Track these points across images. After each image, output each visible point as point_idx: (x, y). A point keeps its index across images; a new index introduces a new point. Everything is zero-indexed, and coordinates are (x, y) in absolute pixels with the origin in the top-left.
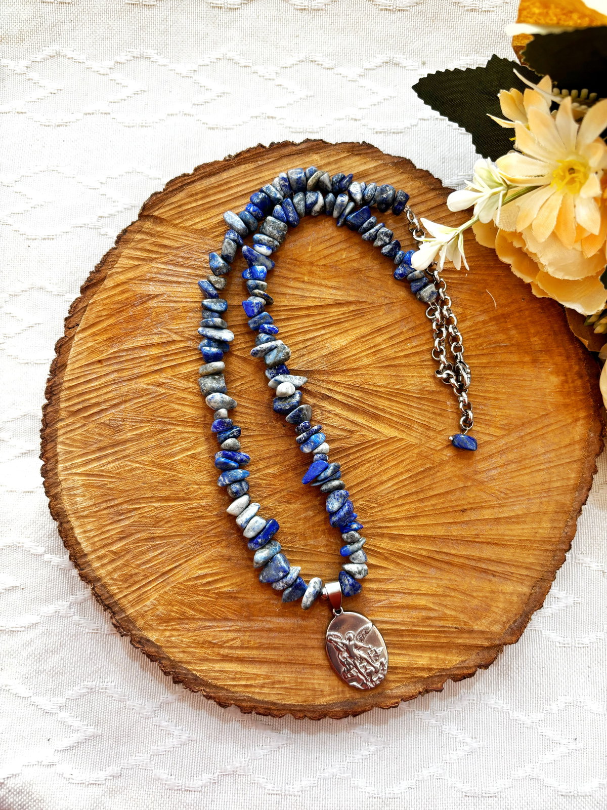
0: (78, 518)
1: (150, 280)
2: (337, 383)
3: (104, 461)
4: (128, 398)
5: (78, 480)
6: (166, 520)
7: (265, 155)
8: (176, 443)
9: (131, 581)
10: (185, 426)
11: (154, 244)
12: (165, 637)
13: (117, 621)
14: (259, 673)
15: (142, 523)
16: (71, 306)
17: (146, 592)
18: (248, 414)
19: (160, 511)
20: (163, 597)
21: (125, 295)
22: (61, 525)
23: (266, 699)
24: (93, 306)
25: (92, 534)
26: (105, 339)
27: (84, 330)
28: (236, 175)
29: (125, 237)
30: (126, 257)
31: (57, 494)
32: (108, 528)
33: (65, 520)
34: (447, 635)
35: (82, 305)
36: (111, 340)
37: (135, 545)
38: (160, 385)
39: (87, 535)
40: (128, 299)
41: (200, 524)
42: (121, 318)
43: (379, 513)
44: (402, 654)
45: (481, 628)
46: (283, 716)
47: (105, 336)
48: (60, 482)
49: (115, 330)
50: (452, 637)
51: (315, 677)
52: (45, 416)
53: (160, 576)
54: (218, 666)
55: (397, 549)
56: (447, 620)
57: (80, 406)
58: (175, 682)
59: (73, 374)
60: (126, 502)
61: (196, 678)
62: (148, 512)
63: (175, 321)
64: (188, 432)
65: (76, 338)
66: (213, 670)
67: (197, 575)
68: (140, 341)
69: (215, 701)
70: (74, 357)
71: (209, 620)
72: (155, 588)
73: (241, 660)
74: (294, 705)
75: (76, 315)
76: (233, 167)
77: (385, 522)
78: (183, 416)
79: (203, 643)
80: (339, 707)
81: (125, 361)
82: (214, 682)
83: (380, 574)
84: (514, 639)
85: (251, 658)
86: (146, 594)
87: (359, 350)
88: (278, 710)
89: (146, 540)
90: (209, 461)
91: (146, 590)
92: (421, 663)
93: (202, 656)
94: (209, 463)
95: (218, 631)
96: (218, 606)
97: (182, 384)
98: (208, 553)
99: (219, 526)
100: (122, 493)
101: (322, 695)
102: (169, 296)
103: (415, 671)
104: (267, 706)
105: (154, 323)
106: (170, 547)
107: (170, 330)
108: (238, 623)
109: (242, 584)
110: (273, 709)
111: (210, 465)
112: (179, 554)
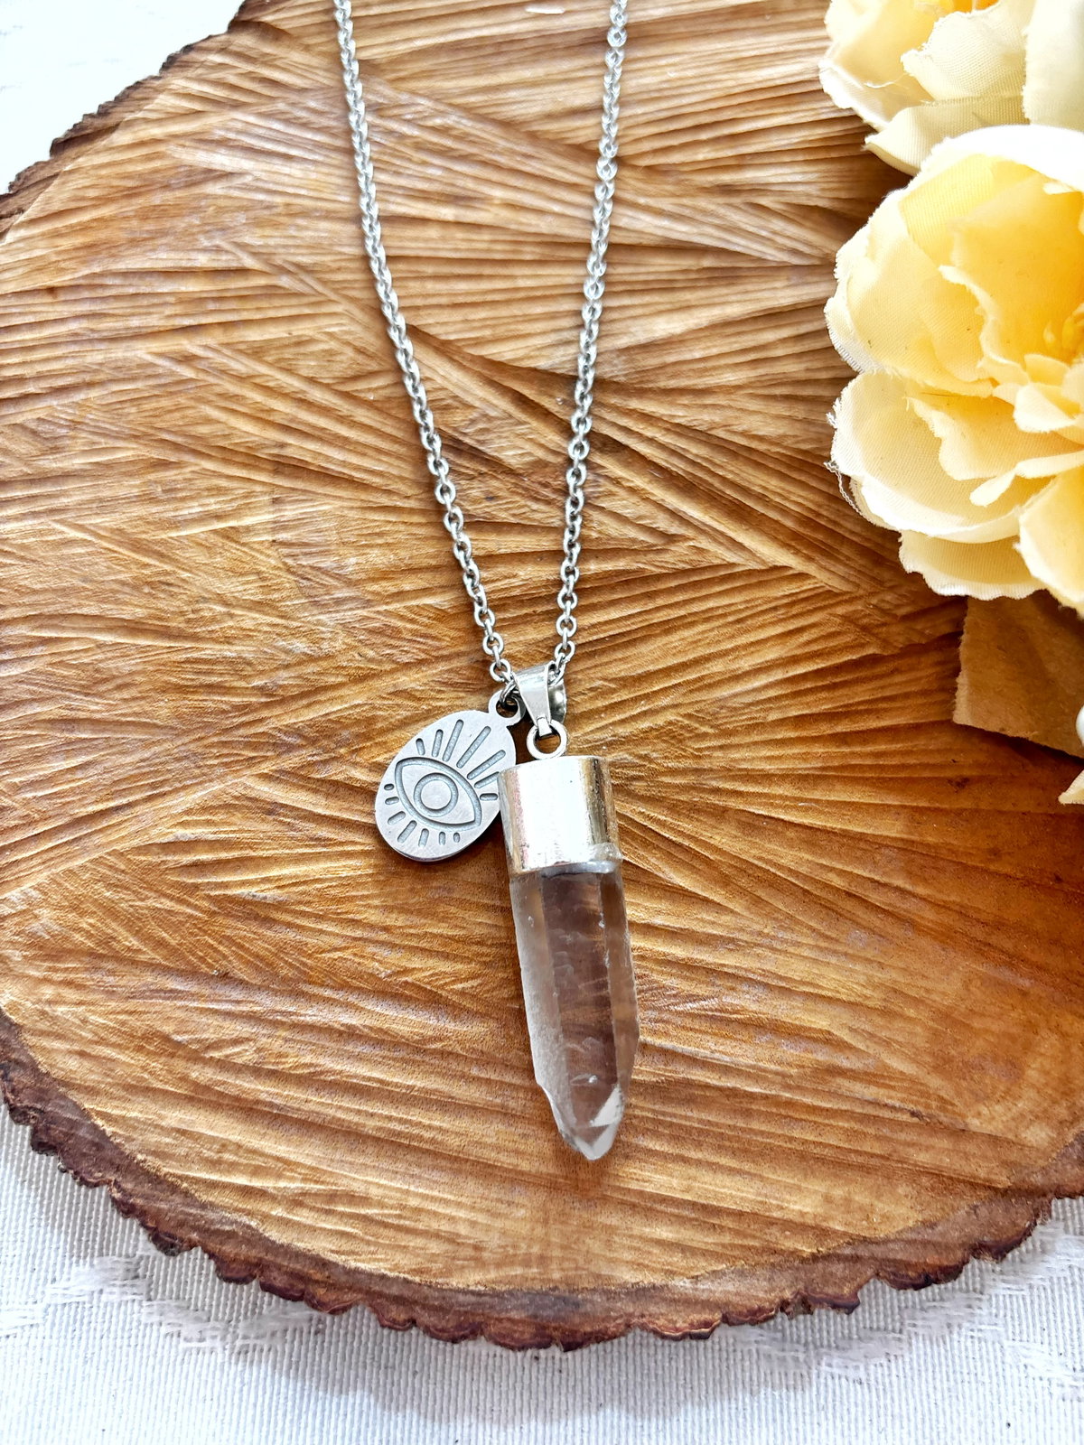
1: (223, 143)
2: (646, 417)
4: (101, 377)
6: (119, 681)
8: (191, 498)
10: (226, 461)
11: (249, 76)
12: (39, 1001)
14: (293, 1157)
15: (53, 678)
16: (19, 176)
17: (17, 862)
19: (109, 655)
20: (59, 885)
21: (157, 164)
23: (301, 1245)
24: (71, 177)
26: (76, 246)
27: (33, 222)
30: (176, 94)
34: (885, 1131)
35: (46, 173)
36: (91, 251)
37: (20, 733)
38: (188, 359)
40: (156, 172)
41: (210, 704)
42: (131, 208)
43: (719, 754)
44: (739, 1172)
45: (989, 1129)
46: (345, 1309)
47: (79, 240)
49: (107, 231)
50: (898, 1142)
51: (463, 1200)
53: (67, 826)
54: (175, 1117)
55: (760, 859)
56: (893, 1088)
58: (39, 1145)
61: (101, 1142)
62: (77, 651)
63: (260, 229)
64: (230, 477)
65: (9, 237)
66: (157, 1126)
67: (170, 838)
69: (143, 1224)
71: (180, 973)
72: (45, 856)
73: (248, 1110)
74: (383, 1277)
75: (26, 193)
77: (734, 778)
78: (225, 436)
79: (143, 1037)
80: (523, 1307)
81: (117, 297)
82: (152, 1162)
83: (702, 920)
85: (277, 1106)
86: (16, 870)
87: (715, 351)
88: (332, 1286)
89: (53, 722)
90: (269, 552)
91: (19, 857)
92: (797, 1207)
93: (134, 1078)
94: (269, 556)
95: (197, 1009)
96: (210, 935)
97: (241, 366)
98: (216, 787)
99: (261, 720)
100: (22, 594)
101: (476, 1259)
102: (257, 179)
103: (774, 1230)
104: (298, 1267)
105: (207, 228)
106: (114, 754)
107: (243, 247)
108: (257, 998)
109: (294, 884)
110: (317, 1282)
111: (269, 562)
112: (135, 775)
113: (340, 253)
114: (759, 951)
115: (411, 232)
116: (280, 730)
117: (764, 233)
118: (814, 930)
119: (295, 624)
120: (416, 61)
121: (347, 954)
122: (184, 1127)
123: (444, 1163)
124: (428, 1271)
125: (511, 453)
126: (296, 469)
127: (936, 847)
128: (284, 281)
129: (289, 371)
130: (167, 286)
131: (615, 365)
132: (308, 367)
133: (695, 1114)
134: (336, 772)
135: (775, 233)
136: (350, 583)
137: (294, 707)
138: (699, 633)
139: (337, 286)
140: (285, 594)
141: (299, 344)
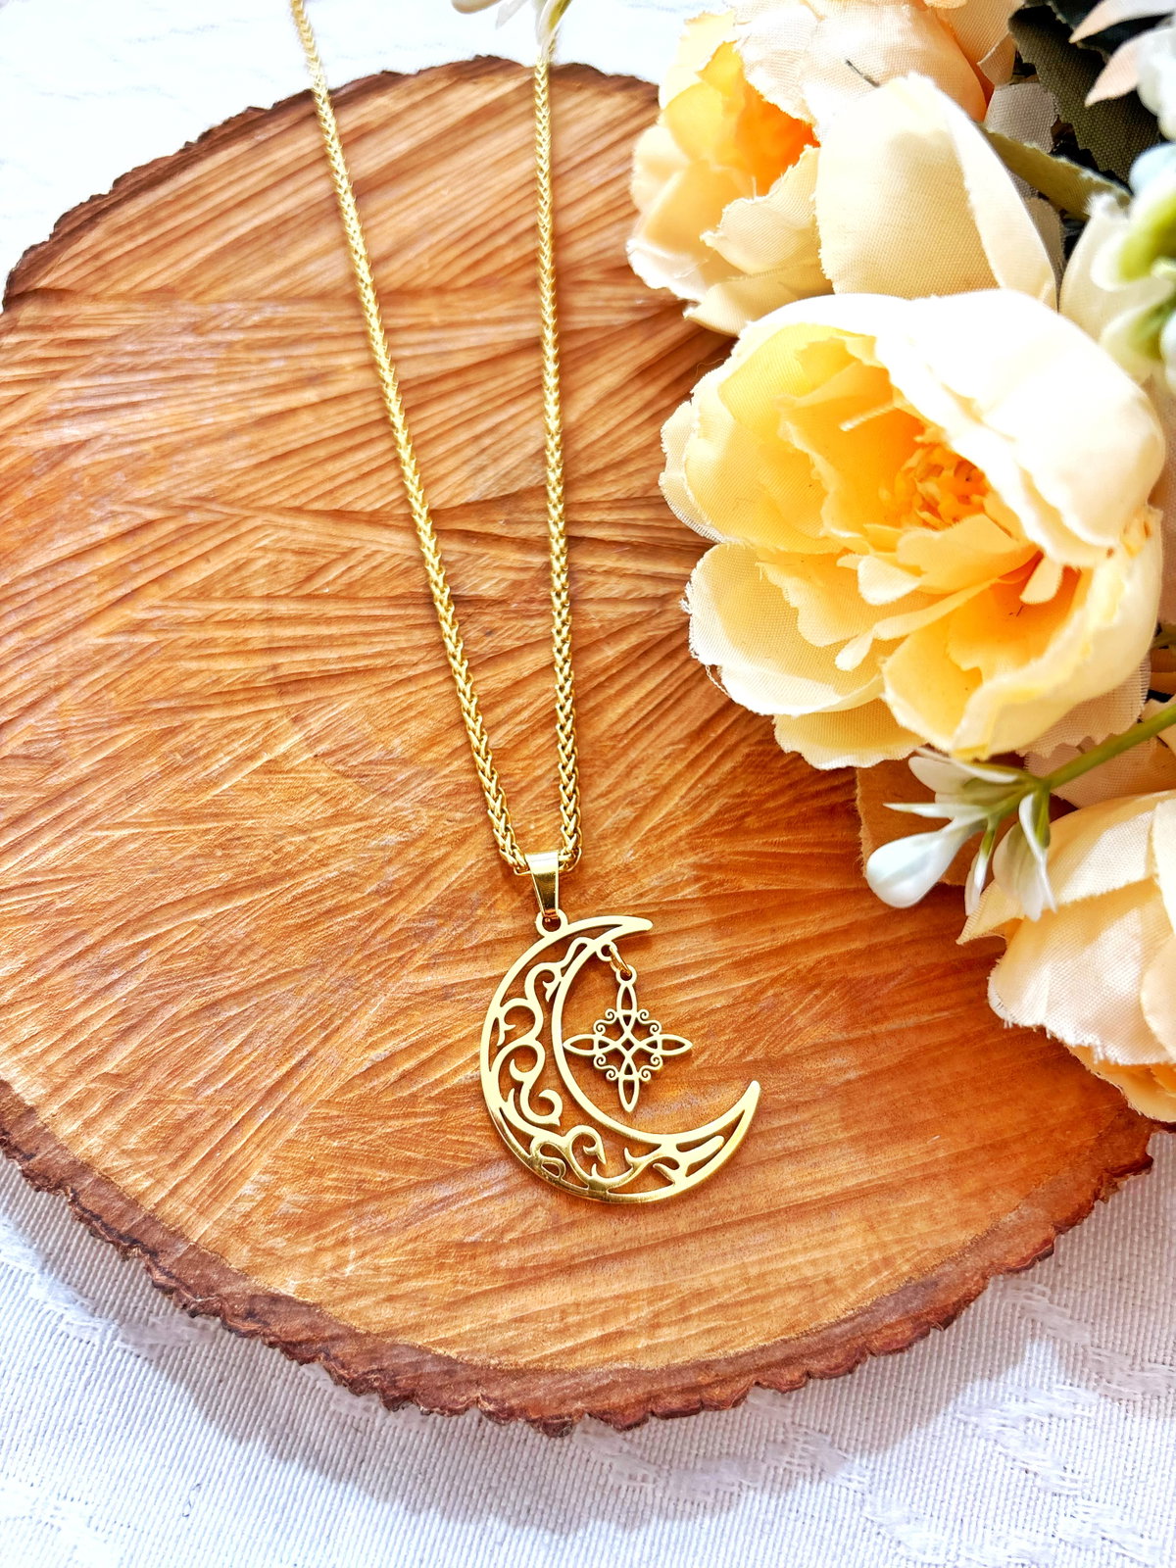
3: (31, 849)
4: (62, 680)
6: (240, 947)
7: (268, 121)
8: (214, 752)
9: (182, 1141)
10: (228, 704)
12: (324, 1272)
13: (168, 1274)
14: (629, 1289)
15: (173, 975)
17: (232, 1158)
18: (387, 632)
19: (216, 928)
20: (285, 1159)
23: (678, 1361)
25: (38, 1047)
28: (213, 170)
37: (169, 1039)
38: (139, 627)
39: (25, 1053)
40: (14, 467)
41: (336, 928)
44: (1003, 1103)
46: (743, 1397)
51: (794, 1246)
53: (262, 1102)
54: (505, 1309)
58: (393, 1403)
60: (117, 932)
61: (450, 1367)
62: (182, 940)
63: (144, 480)
64: (241, 717)
66: (493, 1327)
67: (368, 1064)
69: (527, 1421)
71: (440, 1180)
72: (256, 1140)
73: (565, 1268)
74: (763, 1349)
76: (201, 159)
78: (218, 681)
79: (439, 1255)
80: (893, 1310)
81: (38, 599)
82: (508, 1361)
85: (593, 1252)
86: (236, 1164)
87: (613, 423)
88: (723, 1382)
89: (195, 1015)
90: (316, 768)
91: (232, 1152)
93: (449, 1295)
94: (318, 771)
95: (473, 1204)
96: (451, 1133)
97: (194, 611)
98: (382, 1000)
99: (391, 920)
100: (100, 911)
101: (833, 1291)
102: (116, 436)
104: (686, 1381)
105: (92, 499)
106: (270, 1016)
107: (137, 502)
110: (709, 1385)
111: (322, 777)
112: (302, 1025)
113: (232, 471)
115: (286, 426)
116: (414, 921)
119: (377, 820)
122: (519, 1314)
123: (761, 1224)
124: (799, 1321)
125: (486, 586)
126: (300, 682)
128: (193, 518)
129: (245, 597)
130: (83, 568)
132: (259, 586)
133: (943, 1073)
134: (484, 934)
135: (605, 299)
136: (405, 762)
137: (415, 894)
139: (244, 502)
140: (352, 798)
141: (238, 569)
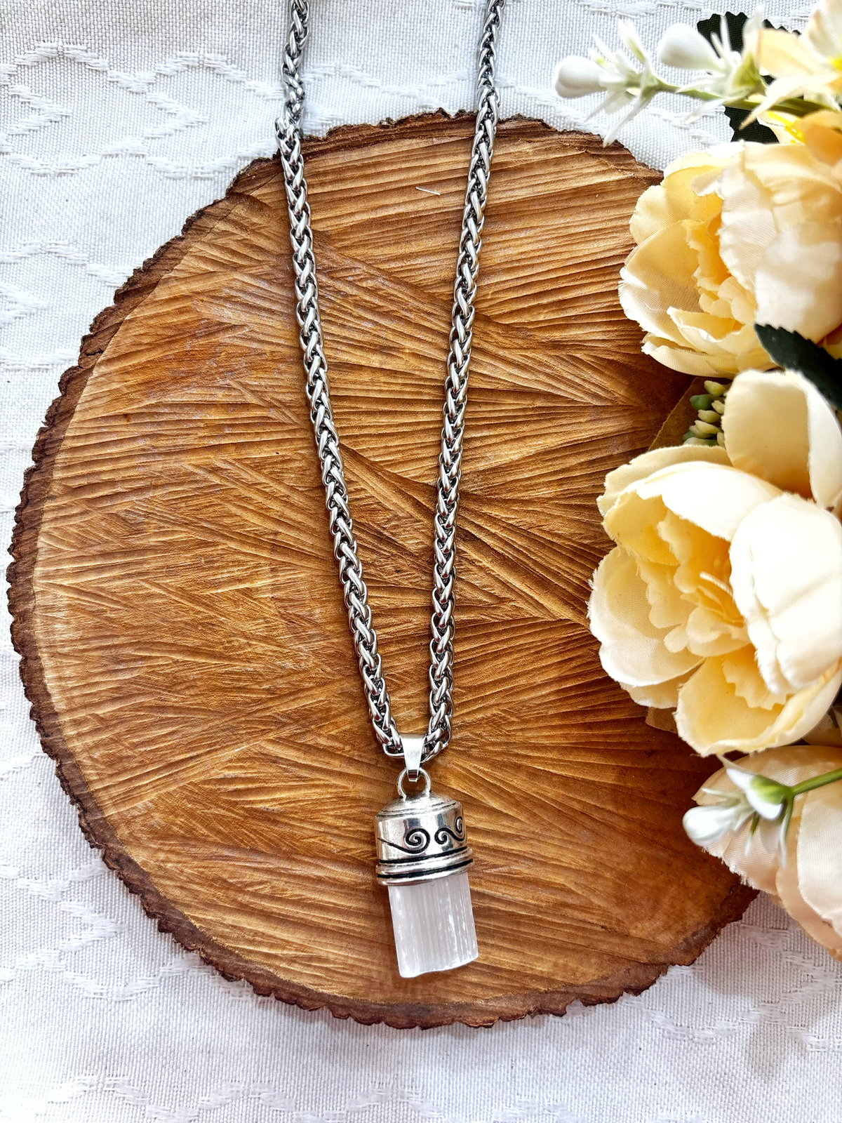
0: (53, 655)
1: (228, 299)
2: (493, 520)
3: (107, 575)
4: (159, 482)
5: (62, 597)
6: (188, 684)
7: (447, 129)
8: (223, 567)
9: (119, 766)
10: (243, 543)
11: (244, 242)
12: (157, 861)
13: (88, 824)
14: (290, 939)
15: (150, 681)
16: (95, 320)
17: (139, 787)
19: (181, 668)
20: (163, 800)
21: (185, 317)
22: (24, 662)
23: (295, 981)
24: (131, 325)
25: (71, 684)
26: (141, 382)
28: (395, 154)
29: (199, 223)
30: (196, 256)
31: (26, 611)
32: (97, 679)
33: (33, 655)
34: (587, 934)
35: (113, 321)
36: (149, 386)
37: (134, 713)
38: (215, 470)
39: (63, 683)
40: (186, 323)
41: (239, 699)
42: (171, 352)
43: (520, 733)
44: (512, 951)
45: (641, 935)
46: (316, 1009)
47: (141, 378)
48: (34, 594)
49: (158, 370)
50: (595, 940)
51: (375, 961)
52: (26, 486)
53: (166, 767)
54: (230, 919)
55: (537, 793)
56: (594, 914)
57: (84, 482)
58: (162, 929)
59: (81, 428)
60: (131, 644)
61: (194, 930)
62: (162, 665)
63: (255, 372)
64: (245, 554)
65: (95, 373)
66: (222, 924)
67: (221, 776)
68: (194, 394)
69: (217, 969)
70: (87, 402)
71: (229, 847)
72: (154, 784)
73: (267, 916)
74: (335, 996)
75: (101, 336)
76: (390, 140)
77: (527, 748)
78: (242, 526)
79: (213, 880)
80: (403, 1011)
81: (167, 422)
82: (220, 941)
83: (503, 825)
84: (688, 959)
85: (283, 915)
86: (139, 791)
88: (310, 999)
89: (151, 708)
90: (270, 605)
91: (140, 784)
92: (540, 969)
93: (209, 900)
94: (270, 607)
95: (240, 866)
96: (244, 828)
97: (250, 476)
98: (245, 747)
99: (268, 708)
100: (127, 629)
101: (380, 989)
102: (252, 331)
103: (528, 980)
104: (294, 990)
105: (222, 370)
106: (187, 727)
107: (245, 386)
108: (272, 860)
109: (288, 803)
110: (303, 997)
111: (271, 610)
112: (200, 739)
114: (532, 842)
115: (351, 377)
116: (278, 715)
117: (577, 380)
118: (562, 831)
119: (286, 651)
120: (356, 232)
121: (316, 840)
122: (236, 924)
123: (365, 943)
124: (357, 994)
125: (411, 542)
126: (284, 549)
127: (632, 789)
128: (272, 414)
129: (279, 482)
130: (198, 415)
131: (476, 483)
132: (290, 478)
133: (492, 923)
134: (309, 740)
135: (584, 380)
136: (316, 625)
137: (286, 701)
138: (514, 659)
140: (280, 631)
141: (283, 462)
